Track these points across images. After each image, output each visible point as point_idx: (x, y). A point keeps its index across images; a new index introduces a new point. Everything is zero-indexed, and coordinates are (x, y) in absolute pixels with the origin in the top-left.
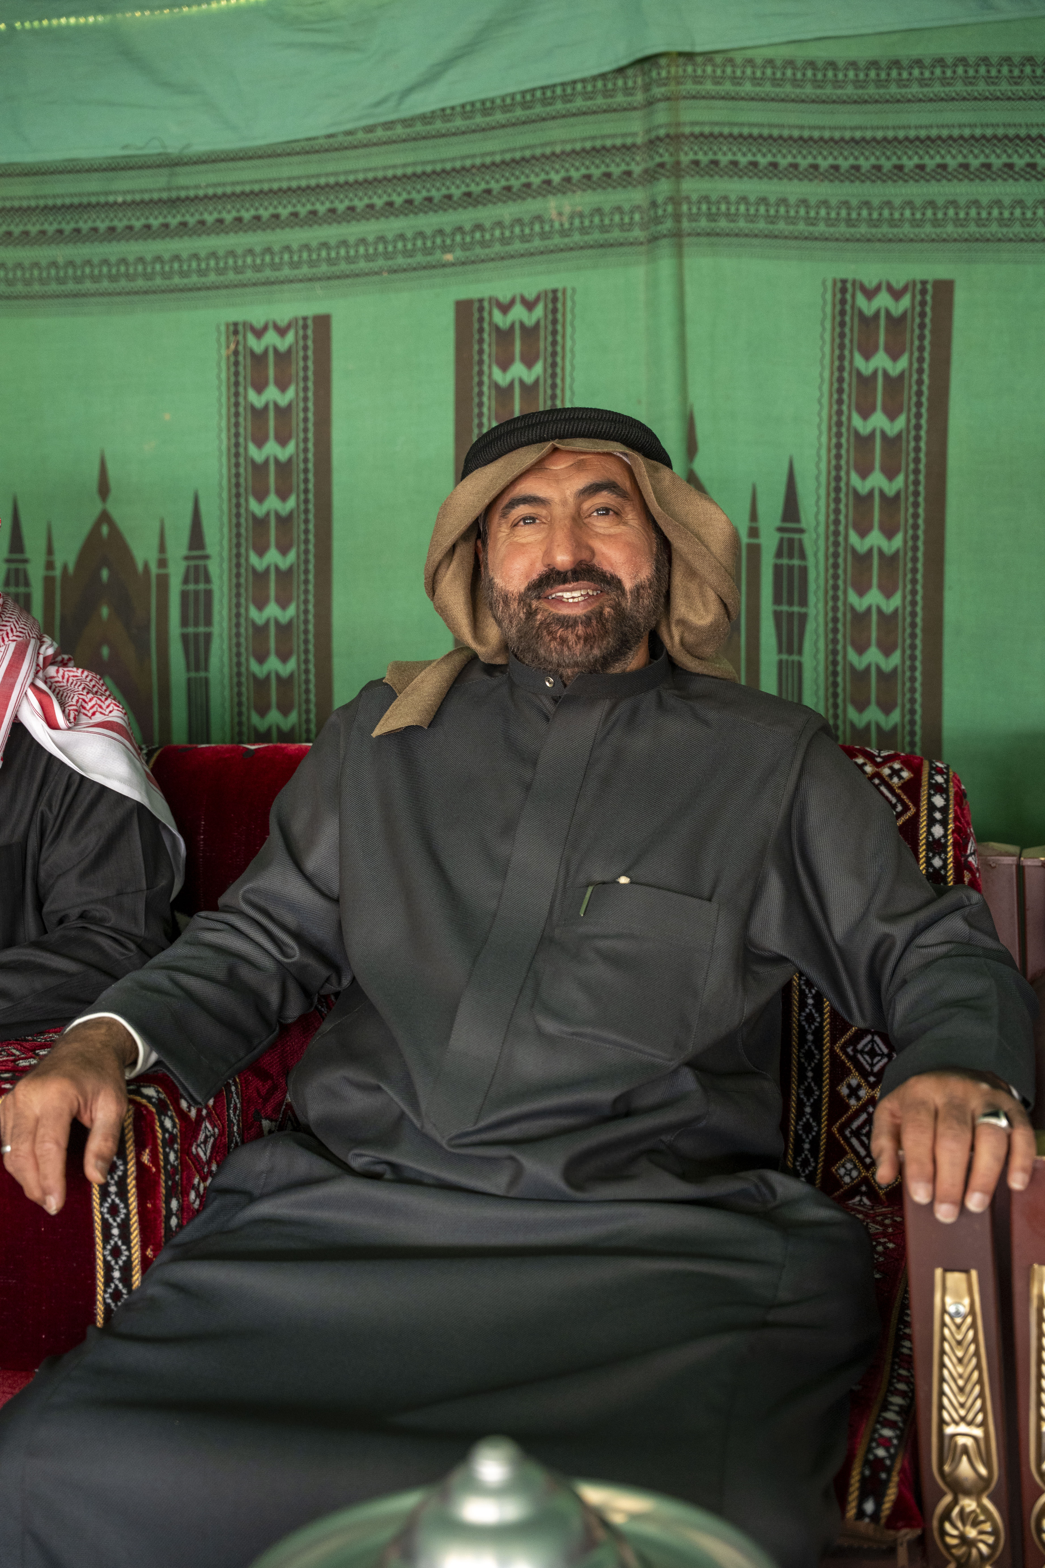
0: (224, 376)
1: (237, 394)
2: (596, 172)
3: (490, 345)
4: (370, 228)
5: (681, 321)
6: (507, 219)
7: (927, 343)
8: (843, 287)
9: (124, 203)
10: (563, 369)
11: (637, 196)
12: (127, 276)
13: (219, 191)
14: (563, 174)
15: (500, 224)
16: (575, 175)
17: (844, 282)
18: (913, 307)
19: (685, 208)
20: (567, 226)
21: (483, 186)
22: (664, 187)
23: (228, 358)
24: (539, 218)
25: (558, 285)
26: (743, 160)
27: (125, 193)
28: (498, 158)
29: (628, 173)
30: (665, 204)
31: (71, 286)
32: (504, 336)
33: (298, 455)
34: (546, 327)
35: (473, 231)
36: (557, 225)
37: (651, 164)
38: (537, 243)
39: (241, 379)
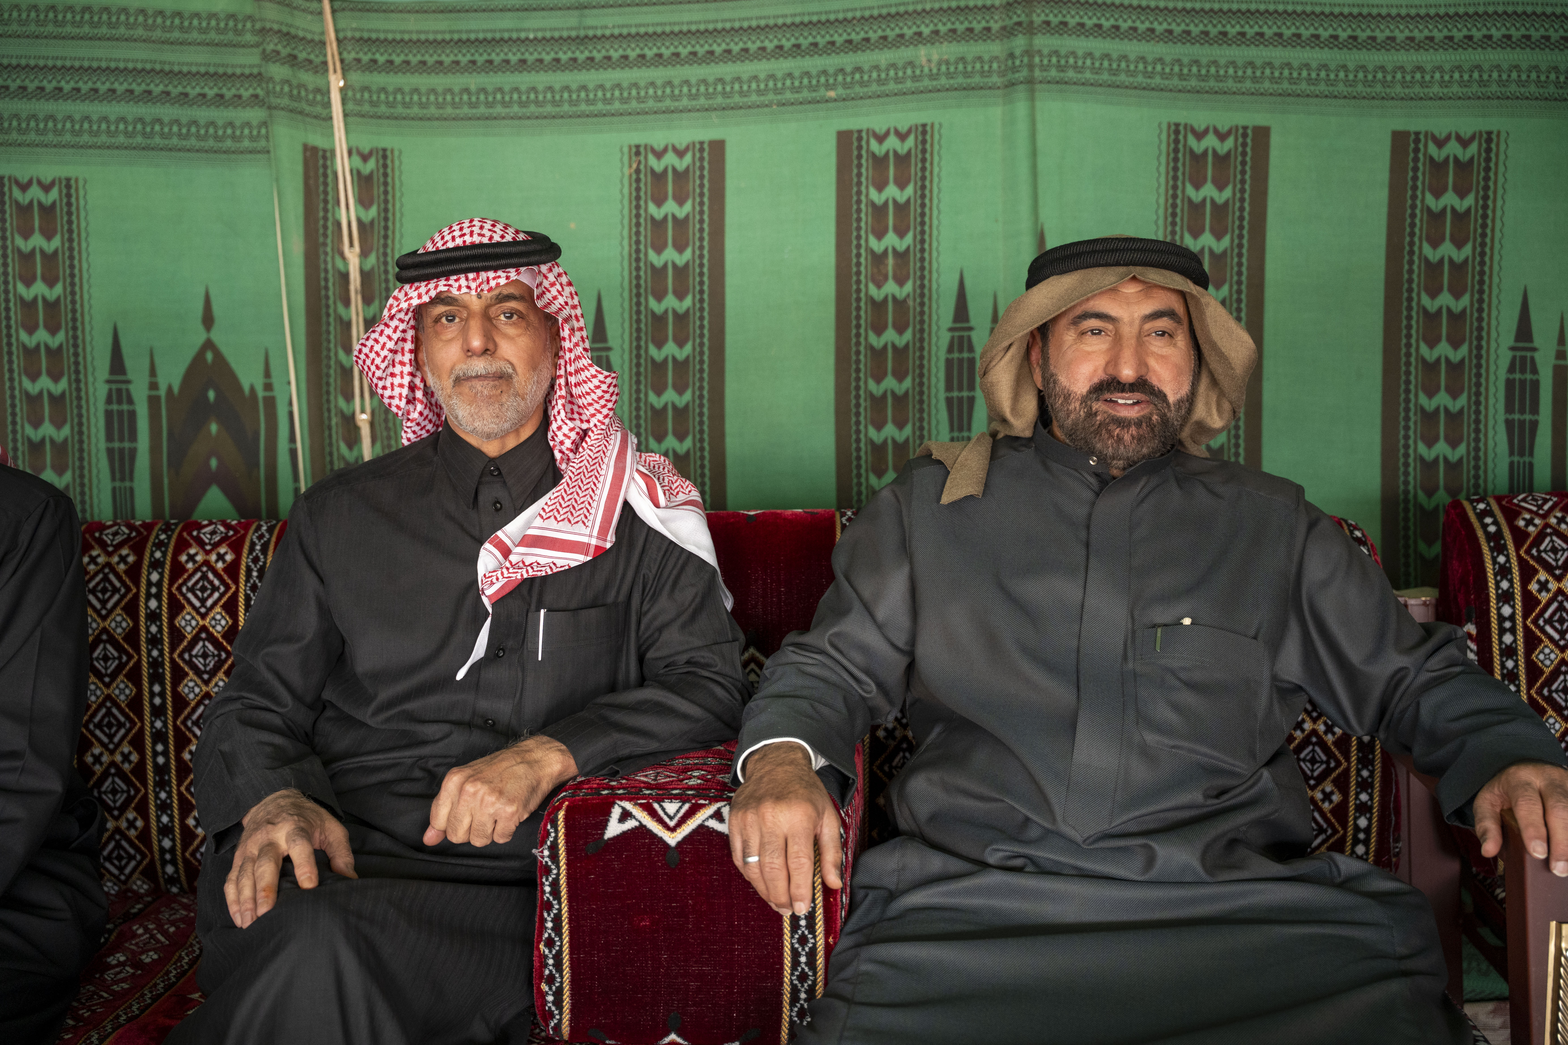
0: (626, 191)
1: (638, 207)
2: (960, 28)
3: (867, 169)
4: (762, 68)
5: (1034, 153)
6: (883, 64)
7: (1247, 177)
8: (1176, 130)
9: (535, 39)
10: (931, 191)
11: (995, 48)
12: (537, 102)
13: (625, 31)
14: (932, 27)
15: (877, 67)
16: (943, 29)
17: (1177, 125)
18: (1236, 148)
19: (1037, 60)
20: (935, 71)
21: (862, 35)
22: (1019, 43)
23: (630, 176)
24: (911, 64)
25: (928, 121)
26: (1089, 23)
27: (535, 30)
28: (876, 13)
29: (988, 29)
30: (1022, 56)
31: (482, 110)
32: (880, 162)
33: (694, 261)
34: (916, 156)
35: (853, 73)
36: (926, 70)
37: (1009, 23)
38: (909, 84)
39: (642, 194)
